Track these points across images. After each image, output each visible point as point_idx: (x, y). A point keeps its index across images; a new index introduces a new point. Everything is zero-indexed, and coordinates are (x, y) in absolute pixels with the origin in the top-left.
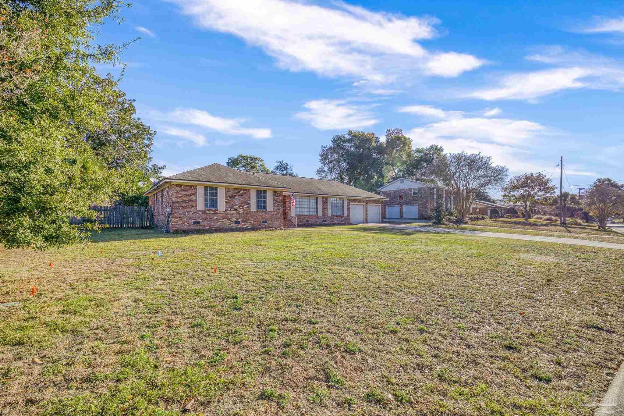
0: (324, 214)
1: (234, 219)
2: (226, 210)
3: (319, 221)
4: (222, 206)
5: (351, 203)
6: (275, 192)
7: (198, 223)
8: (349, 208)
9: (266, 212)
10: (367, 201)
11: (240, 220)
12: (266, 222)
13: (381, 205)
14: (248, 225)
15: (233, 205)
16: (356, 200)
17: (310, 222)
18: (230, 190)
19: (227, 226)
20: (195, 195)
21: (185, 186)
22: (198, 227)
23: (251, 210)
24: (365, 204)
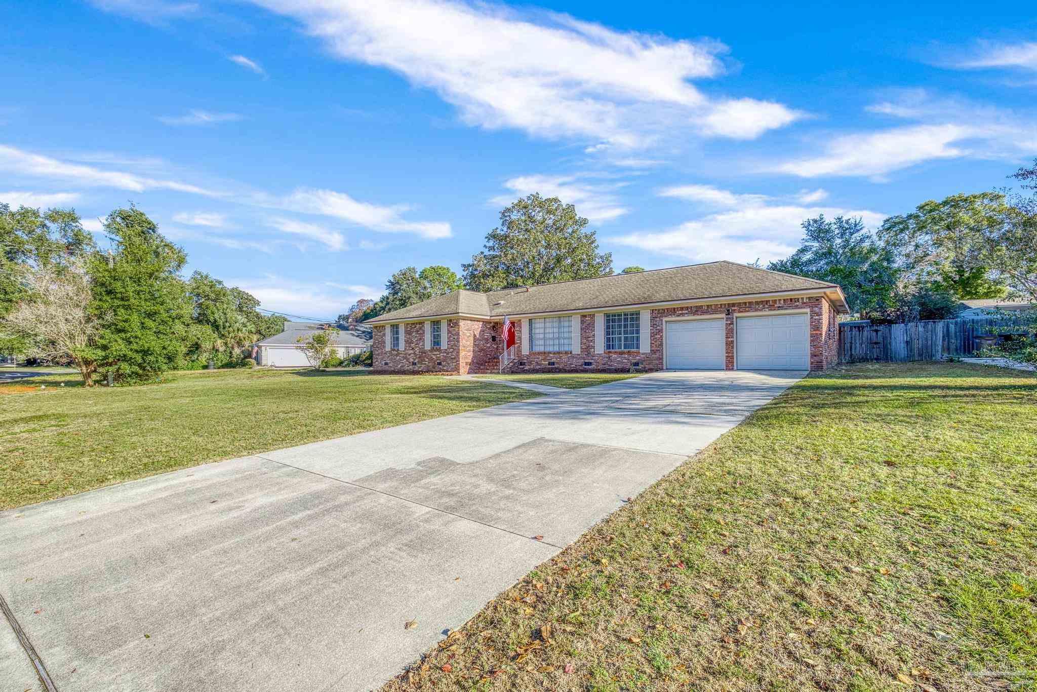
0: (587, 348)
1: (412, 360)
2: (405, 349)
3: (575, 363)
4: (402, 346)
5: (665, 319)
6: (451, 321)
7: (386, 364)
8: (657, 333)
9: (439, 350)
10: (733, 305)
11: (416, 361)
12: (440, 364)
13: (808, 310)
14: (423, 367)
15: (410, 343)
16: (682, 309)
17: (556, 366)
18: (408, 326)
19: (406, 368)
20: (384, 335)
21: (380, 327)
22: (386, 368)
23: (426, 349)
24: (724, 316)
